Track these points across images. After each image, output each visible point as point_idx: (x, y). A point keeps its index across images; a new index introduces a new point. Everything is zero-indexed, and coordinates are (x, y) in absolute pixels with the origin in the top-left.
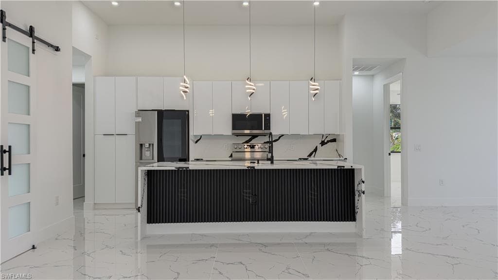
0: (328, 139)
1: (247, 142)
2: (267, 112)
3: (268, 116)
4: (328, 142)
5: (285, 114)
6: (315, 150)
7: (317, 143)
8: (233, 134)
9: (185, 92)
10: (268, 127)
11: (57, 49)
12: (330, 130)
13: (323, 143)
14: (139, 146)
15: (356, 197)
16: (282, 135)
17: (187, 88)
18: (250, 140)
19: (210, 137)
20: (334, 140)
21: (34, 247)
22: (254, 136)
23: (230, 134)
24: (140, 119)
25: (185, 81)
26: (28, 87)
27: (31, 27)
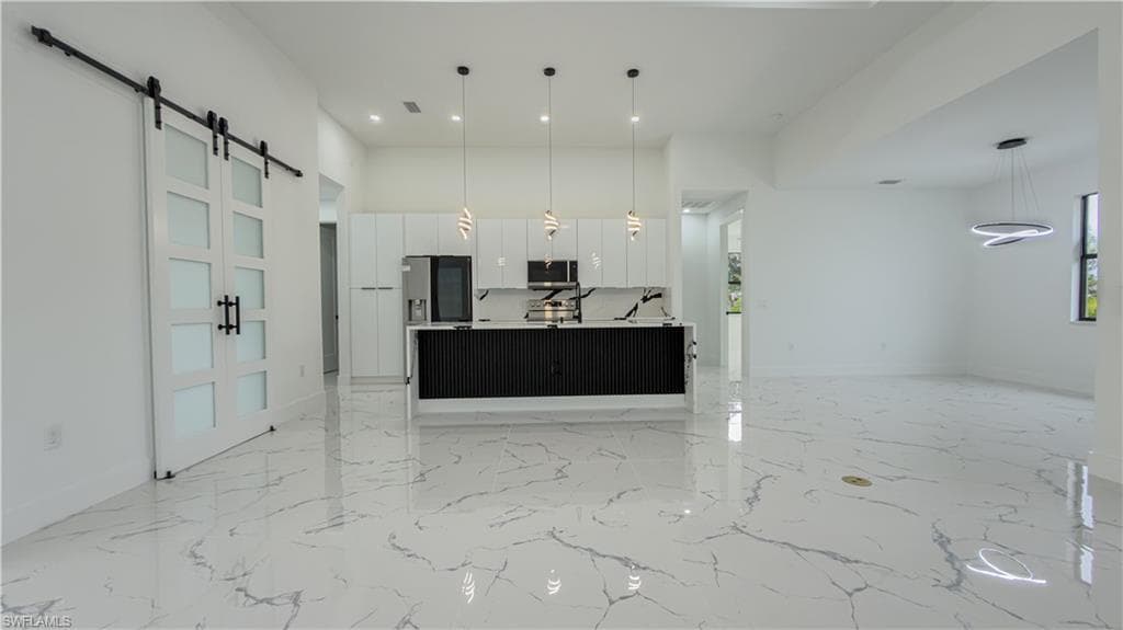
0: (652, 294)
1: (547, 298)
2: (575, 259)
3: (574, 264)
4: (652, 297)
5: (596, 261)
6: (636, 308)
7: (638, 299)
8: (530, 288)
9: (466, 229)
10: (574, 278)
11: (299, 174)
12: (653, 281)
13: (645, 299)
14: (407, 303)
15: (686, 364)
16: (594, 289)
17: (468, 224)
18: (552, 295)
19: (499, 291)
20: (659, 296)
21: (272, 429)
22: (557, 291)
23: (526, 287)
24: (408, 268)
25: (466, 216)
26: (261, 221)
27: (263, 143)
